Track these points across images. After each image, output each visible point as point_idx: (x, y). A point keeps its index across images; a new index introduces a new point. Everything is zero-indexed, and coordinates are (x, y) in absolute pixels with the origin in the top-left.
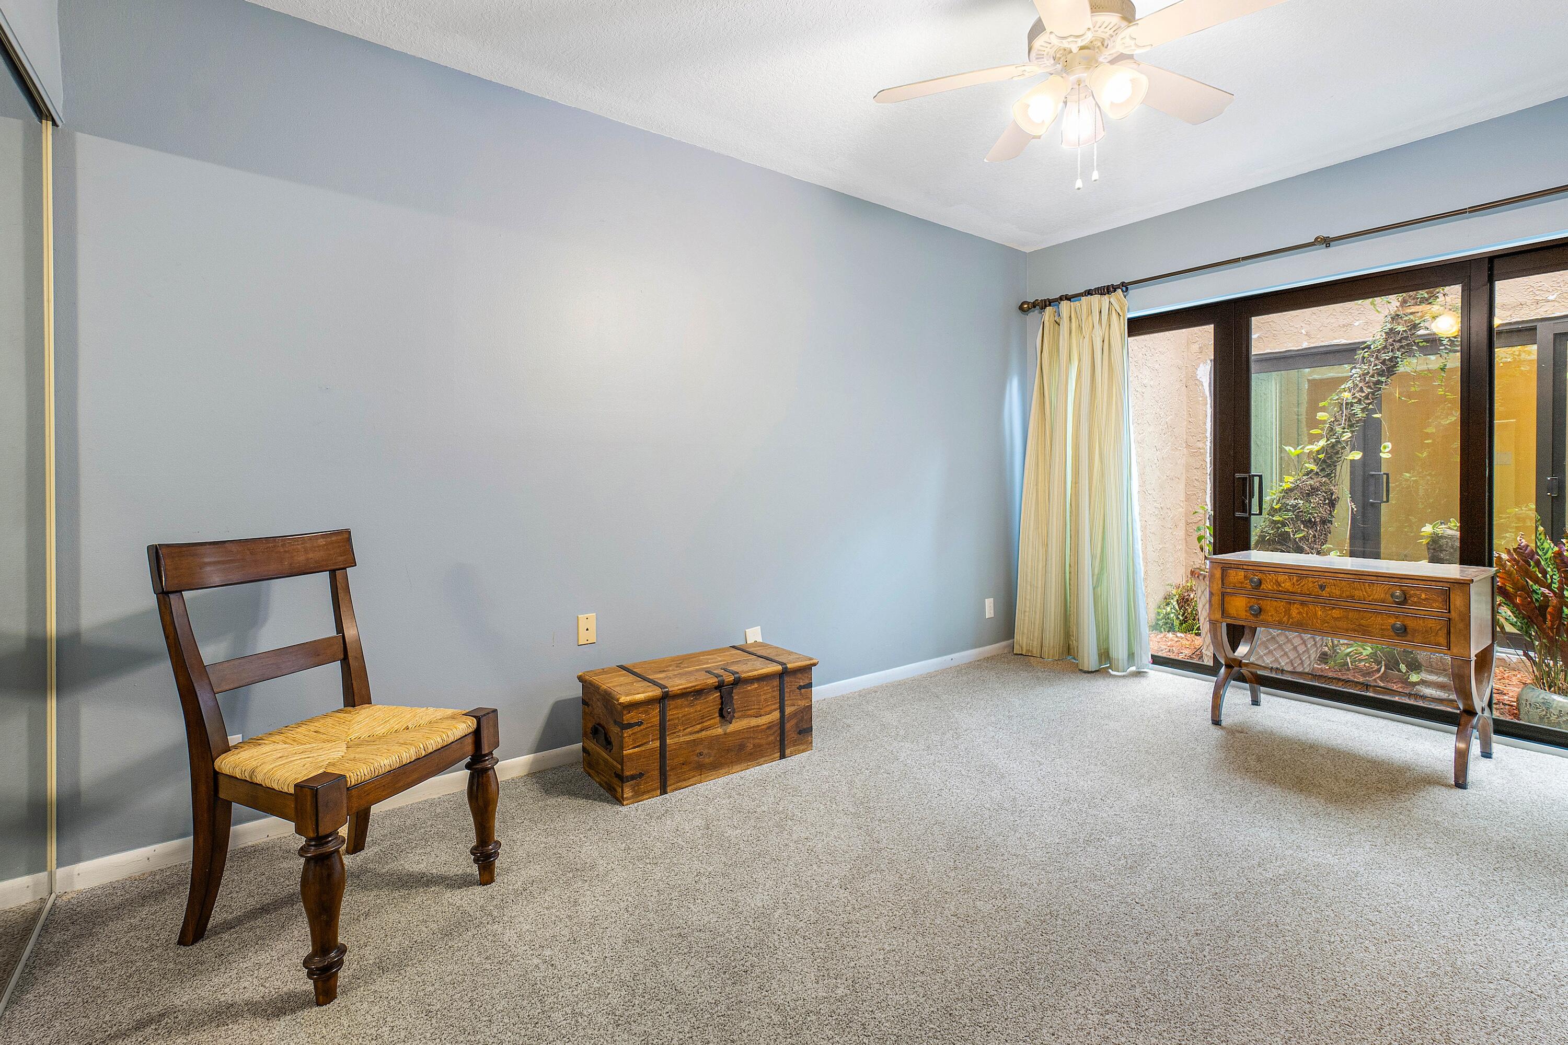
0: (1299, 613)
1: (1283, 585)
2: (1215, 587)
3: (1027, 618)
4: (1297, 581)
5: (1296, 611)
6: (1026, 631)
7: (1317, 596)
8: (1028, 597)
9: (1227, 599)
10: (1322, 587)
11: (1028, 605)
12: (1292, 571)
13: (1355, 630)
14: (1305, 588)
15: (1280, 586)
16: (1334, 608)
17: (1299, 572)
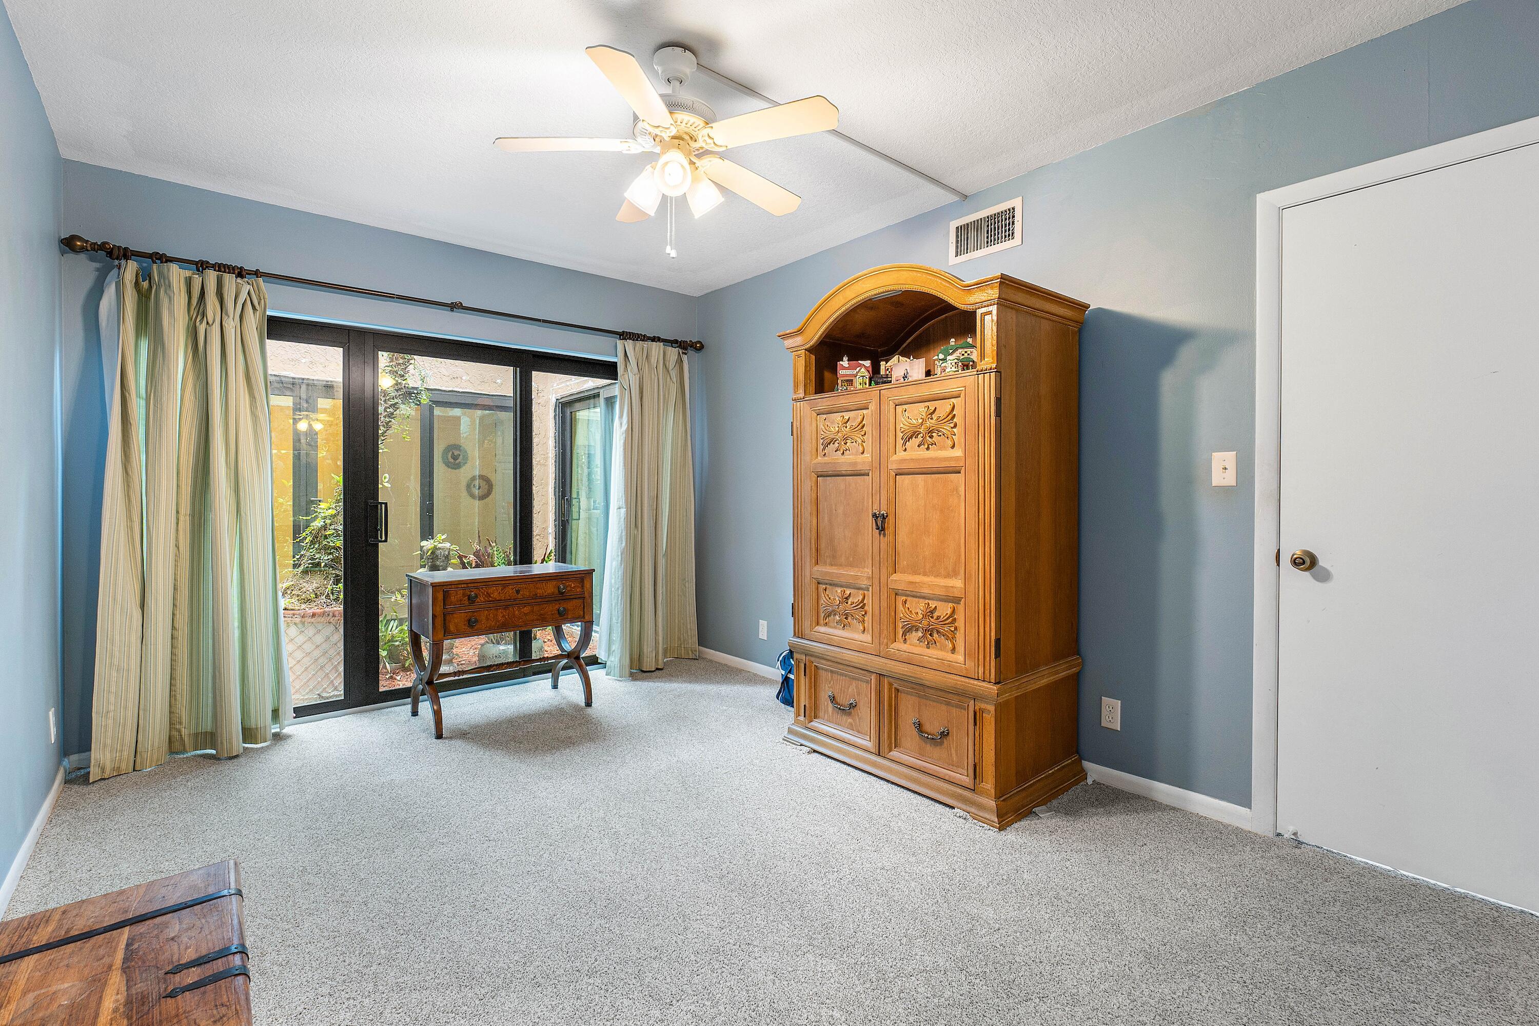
0: (503, 616)
1: (492, 596)
2: (438, 609)
3: (110, 722)
4: (502, 590)
5: (501, 615)
6: (109, 741)
7: (515, 600)
8: (113, 689)
9: (448, 618)
10: (518, 592)
11: (112, 699)
12: (498, 582)
13: (538, 620)
14: (507, 595)
15: (490, 597)
16: (525, 606)
17: (503, 582)
